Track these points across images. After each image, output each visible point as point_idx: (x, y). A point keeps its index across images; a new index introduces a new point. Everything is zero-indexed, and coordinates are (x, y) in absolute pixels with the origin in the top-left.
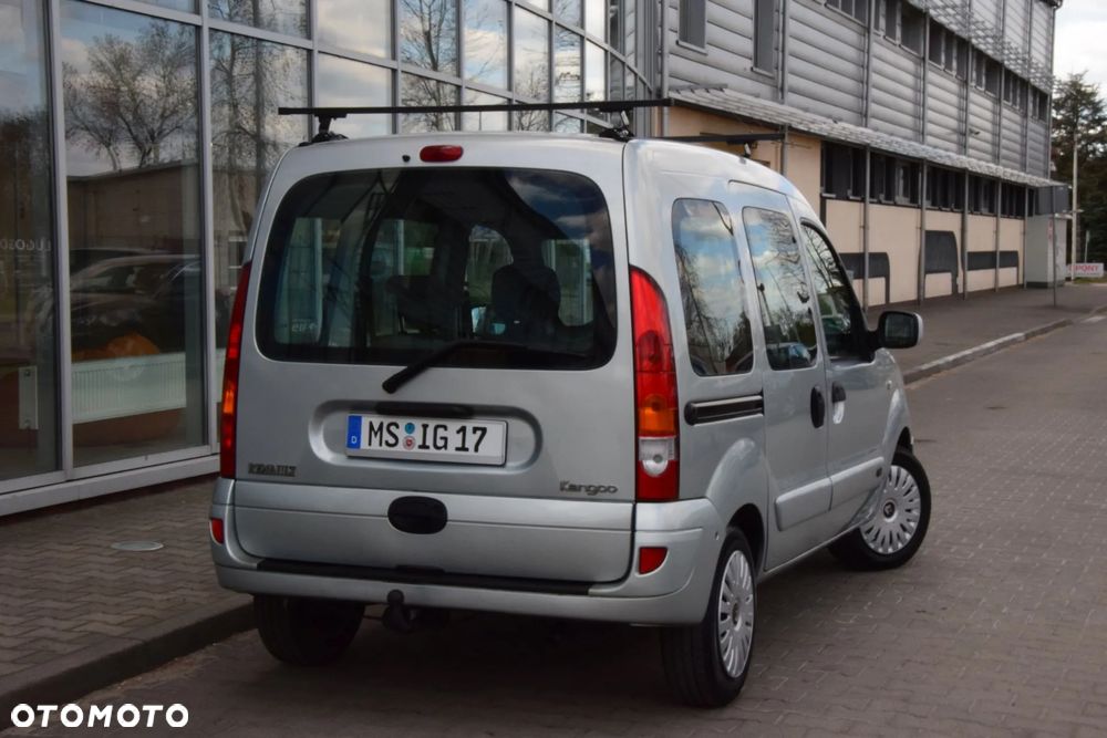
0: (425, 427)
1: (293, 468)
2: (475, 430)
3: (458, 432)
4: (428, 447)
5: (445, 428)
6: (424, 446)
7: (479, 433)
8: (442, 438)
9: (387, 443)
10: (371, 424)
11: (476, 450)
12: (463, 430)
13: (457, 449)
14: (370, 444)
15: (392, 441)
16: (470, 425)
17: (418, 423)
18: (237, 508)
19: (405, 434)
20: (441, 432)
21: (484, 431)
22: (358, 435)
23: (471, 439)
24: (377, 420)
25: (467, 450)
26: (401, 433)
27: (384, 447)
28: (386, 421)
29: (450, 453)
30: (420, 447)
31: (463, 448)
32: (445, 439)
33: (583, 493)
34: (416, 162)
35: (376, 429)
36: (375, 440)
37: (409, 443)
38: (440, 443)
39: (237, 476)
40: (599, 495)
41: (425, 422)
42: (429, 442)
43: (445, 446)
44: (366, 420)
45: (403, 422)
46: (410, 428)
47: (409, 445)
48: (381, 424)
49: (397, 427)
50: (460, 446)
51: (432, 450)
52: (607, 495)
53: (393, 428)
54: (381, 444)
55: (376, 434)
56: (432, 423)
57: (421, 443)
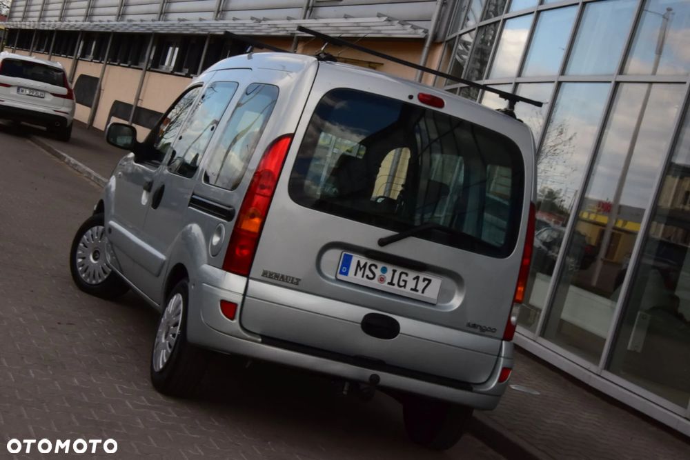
0: (394, 271)
1: (298, 280)
2: (425, 280)
3: (414, 279)
4: (394, 285)
5: (407, 275)
6: (391, 283)
7: (426, 282)
8: (403, 281)
9: (368, 277)
10: (359, 262)
11: (423, 292)
12: (417, 278)
13: (412, 289)
14: (355, 274)
15: (371, 276)
16: (422, 276)
17: (390, 269)
18: (247, 298)
19: (381, 274)
20: (404, 277)
21: (430, 281)
22: (348, 267)
23: (421, 285)
24: (363, 260)
25: (417, 291)
26: (378, 272)
27: (365, 278)
28: (370, 262)
29: (407, 291)
30: (389, 283)
31: (415, 290)
32: (405, 281)
33: (478, 330)
34: (415, 101)
35: (361, 266)
36: (360, 273)
37: (382, 280)
38: (402, 283)
39: (251, 276)
40: (486, 333)
41: (395, 268)
42: (395, 281)
43: (405, 286)
44: (356, 258)
45: (380, 265)
46: (384, 270)
47: (381, 281)
48: (366, 263)
49: (376, 267)
50: (414, 288)
51: (396, 287)
52: (490, 334)
53: (373, 268)
54: (363, 276)
55: (361, 269)
56: (399, 270)
57: (390, 281)
